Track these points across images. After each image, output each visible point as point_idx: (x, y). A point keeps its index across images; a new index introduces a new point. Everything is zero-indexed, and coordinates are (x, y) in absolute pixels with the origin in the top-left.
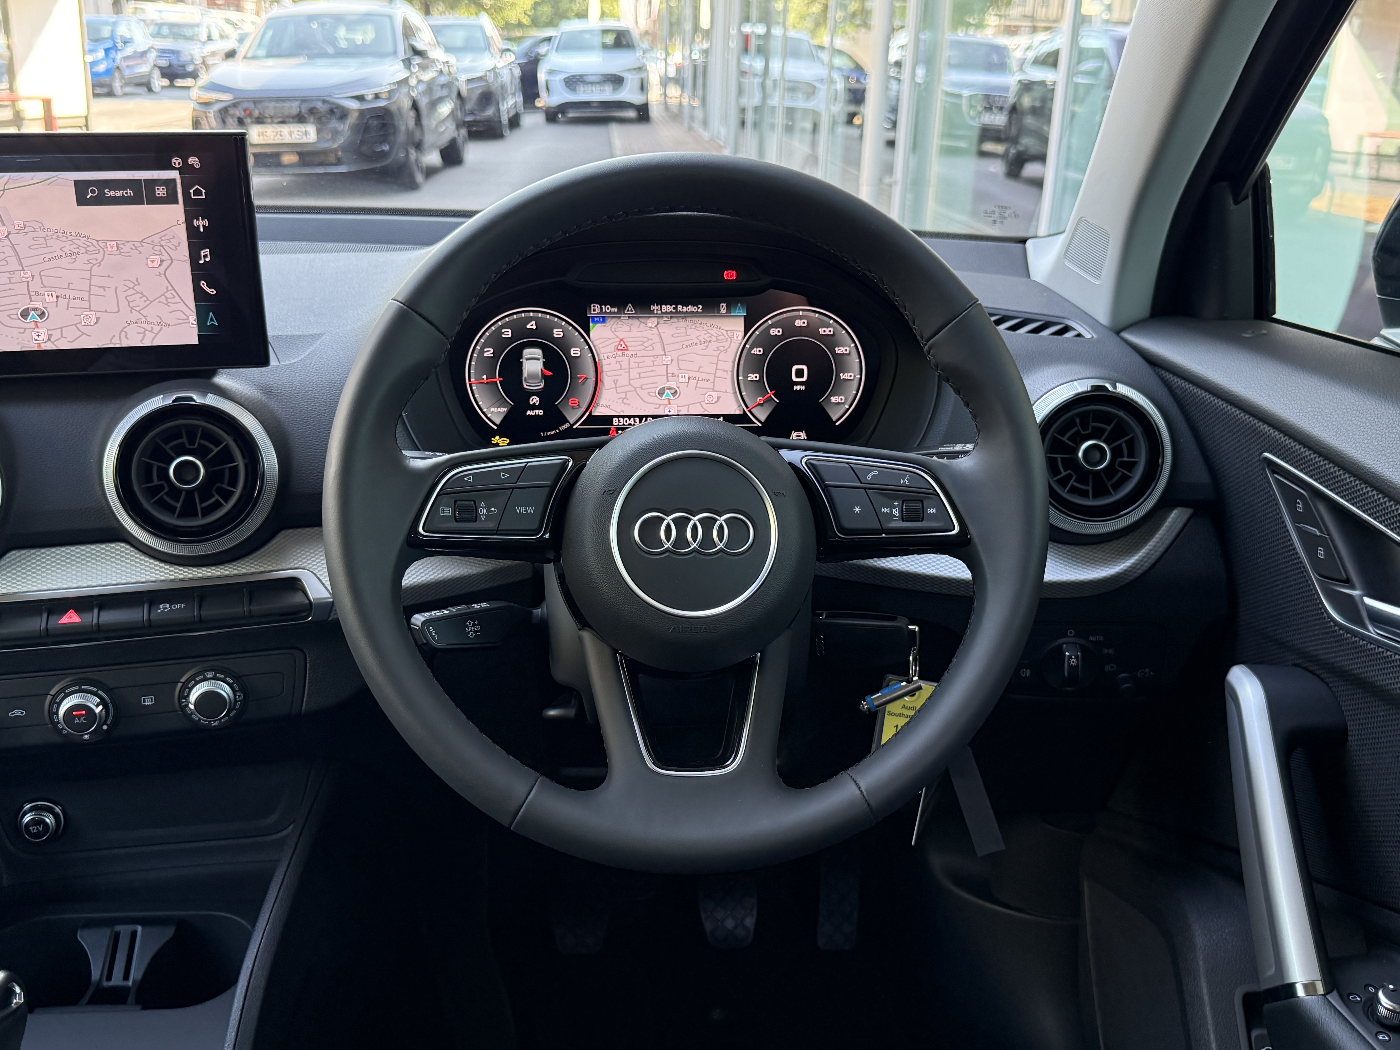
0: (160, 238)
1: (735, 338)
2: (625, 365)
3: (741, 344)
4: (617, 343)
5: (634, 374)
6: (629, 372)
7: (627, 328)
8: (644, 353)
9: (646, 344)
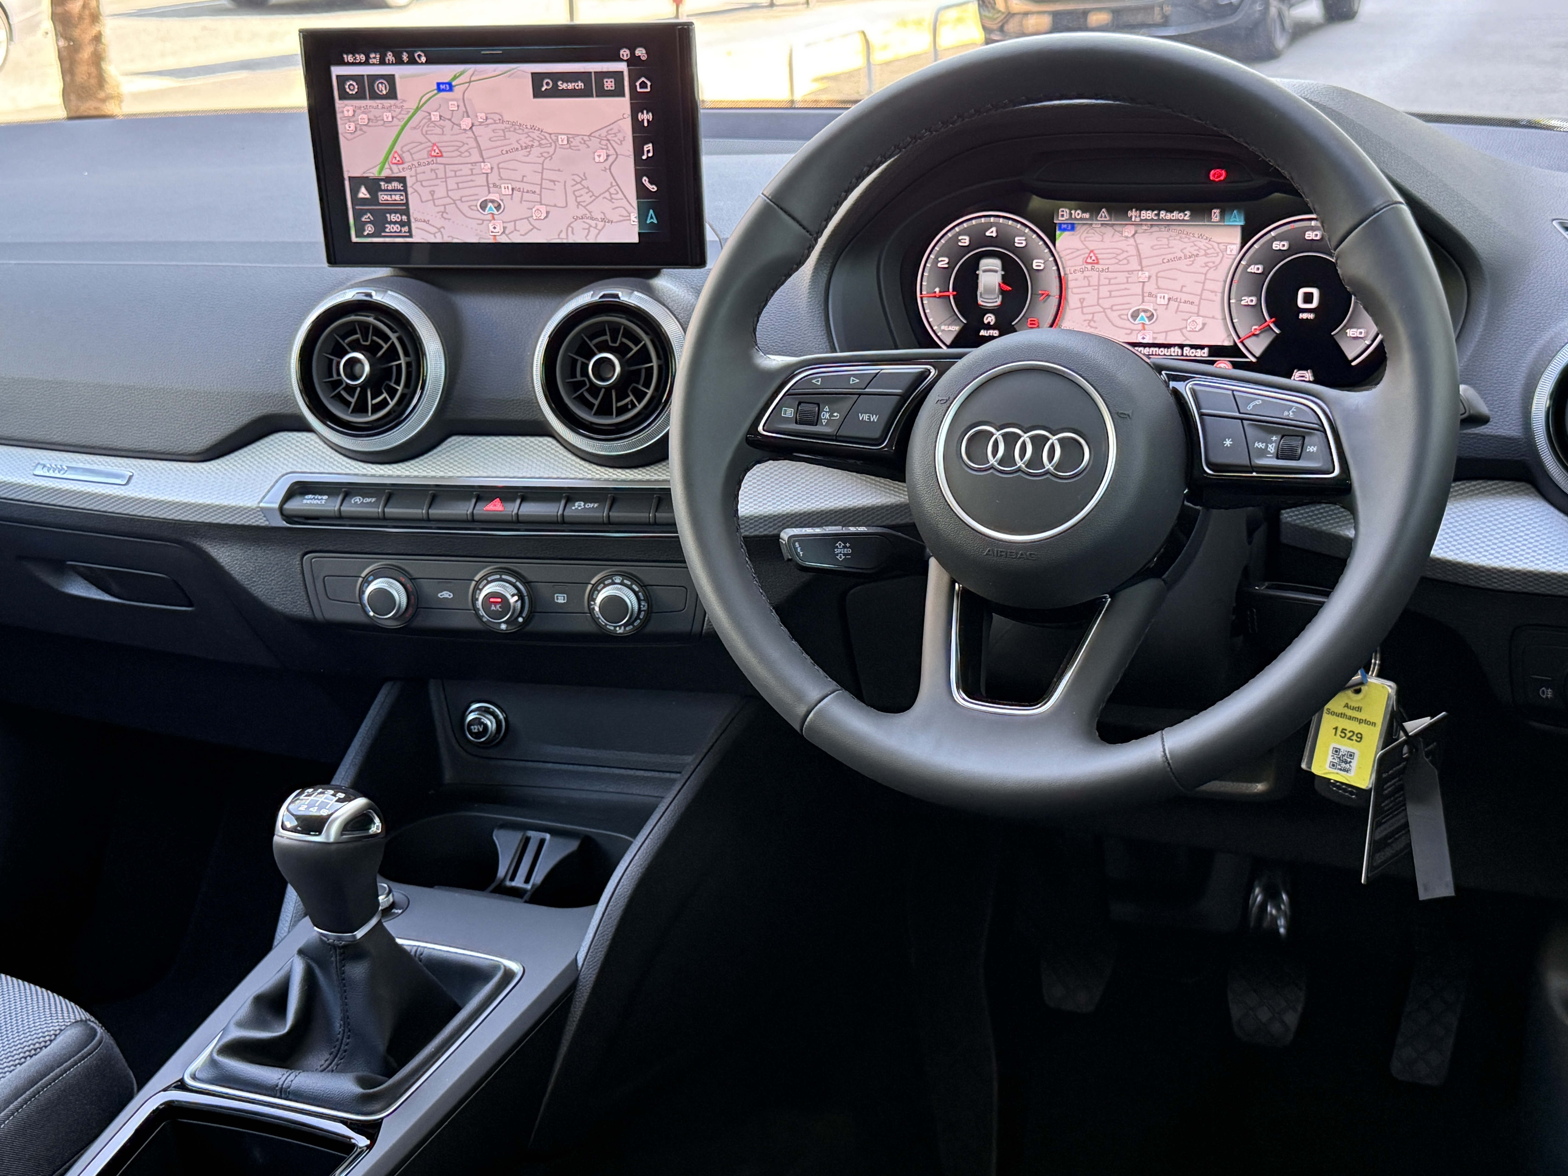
0: (607, 132)
1: (1228, 252)
2: (1094, 281)
3: (1235, 259)
4: (1087, 255)
5: (1104, 291)
6: (1098, 289)
7: (1098, 237)
8: (1117, 268)
9: (1120, 257)
